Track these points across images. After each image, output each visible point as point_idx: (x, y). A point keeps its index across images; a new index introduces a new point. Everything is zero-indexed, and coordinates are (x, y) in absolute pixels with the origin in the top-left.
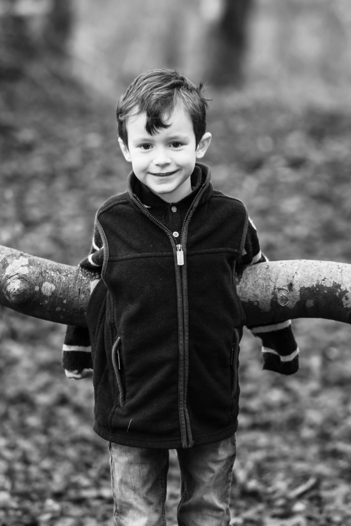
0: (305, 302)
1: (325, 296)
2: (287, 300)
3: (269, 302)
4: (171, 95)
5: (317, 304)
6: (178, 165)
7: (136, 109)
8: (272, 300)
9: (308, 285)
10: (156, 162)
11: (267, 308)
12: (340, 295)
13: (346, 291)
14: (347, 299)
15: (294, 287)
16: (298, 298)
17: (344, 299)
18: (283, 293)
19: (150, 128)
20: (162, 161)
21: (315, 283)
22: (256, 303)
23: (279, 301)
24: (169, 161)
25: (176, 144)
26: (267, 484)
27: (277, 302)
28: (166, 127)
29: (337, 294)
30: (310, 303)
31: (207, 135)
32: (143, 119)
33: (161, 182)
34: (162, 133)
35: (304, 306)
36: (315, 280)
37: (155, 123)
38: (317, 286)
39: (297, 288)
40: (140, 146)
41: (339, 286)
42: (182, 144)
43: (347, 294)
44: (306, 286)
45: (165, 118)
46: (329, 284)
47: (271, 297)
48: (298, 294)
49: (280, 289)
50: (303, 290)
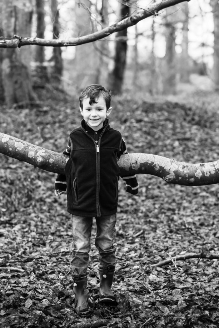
0: (141, 168)
1: (148, 166)
2: (135, 167)
3: (129, 168)
4: (99, 92)
5: (145, 169)
6: (100, 117)
7: (86, 96)
8: (130, 167)
9: (142, 162)
10: (92, 115)
11: (128, 170)
12: (154, 166)
13: (156, 165)
14: (156, 167)
15: (138, 163)
16: (139, 167)
17: (155, 167)
18: (134, 165)
19: (91, 103)
20: (94, 115)
21: (145, 162)
22: (124, 168)
23: (132, 167)
24: (97, 115)
25: (100, 109)
26: (126, 232)
27: (131, 168)
28: (96, 103)
29: (153, 166)
30: (143, 168)
31: (111, 108)
32: (88, 100)
33: (93, 123)
34: (95, 105)
35: (141, 169)
36: (145, 160)
37: (92, 101)
38: (146, 162)
39: (139, 163)
40: (87, 110)
41: (153, 163)
42: (102, 110)
43: (156, 166)
44: (142, 163)
45: (96, 100)
46: (150, 162)
47: (129, 166)
48: (139, 165)
49: (133, 163)
50: (141, 164)
